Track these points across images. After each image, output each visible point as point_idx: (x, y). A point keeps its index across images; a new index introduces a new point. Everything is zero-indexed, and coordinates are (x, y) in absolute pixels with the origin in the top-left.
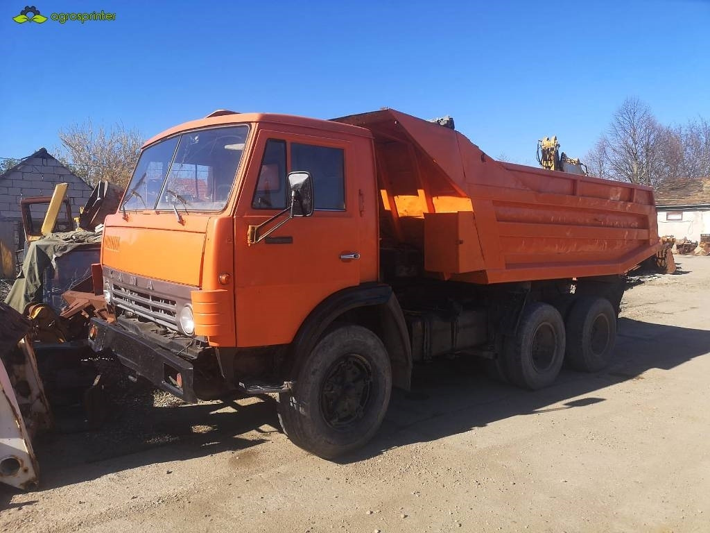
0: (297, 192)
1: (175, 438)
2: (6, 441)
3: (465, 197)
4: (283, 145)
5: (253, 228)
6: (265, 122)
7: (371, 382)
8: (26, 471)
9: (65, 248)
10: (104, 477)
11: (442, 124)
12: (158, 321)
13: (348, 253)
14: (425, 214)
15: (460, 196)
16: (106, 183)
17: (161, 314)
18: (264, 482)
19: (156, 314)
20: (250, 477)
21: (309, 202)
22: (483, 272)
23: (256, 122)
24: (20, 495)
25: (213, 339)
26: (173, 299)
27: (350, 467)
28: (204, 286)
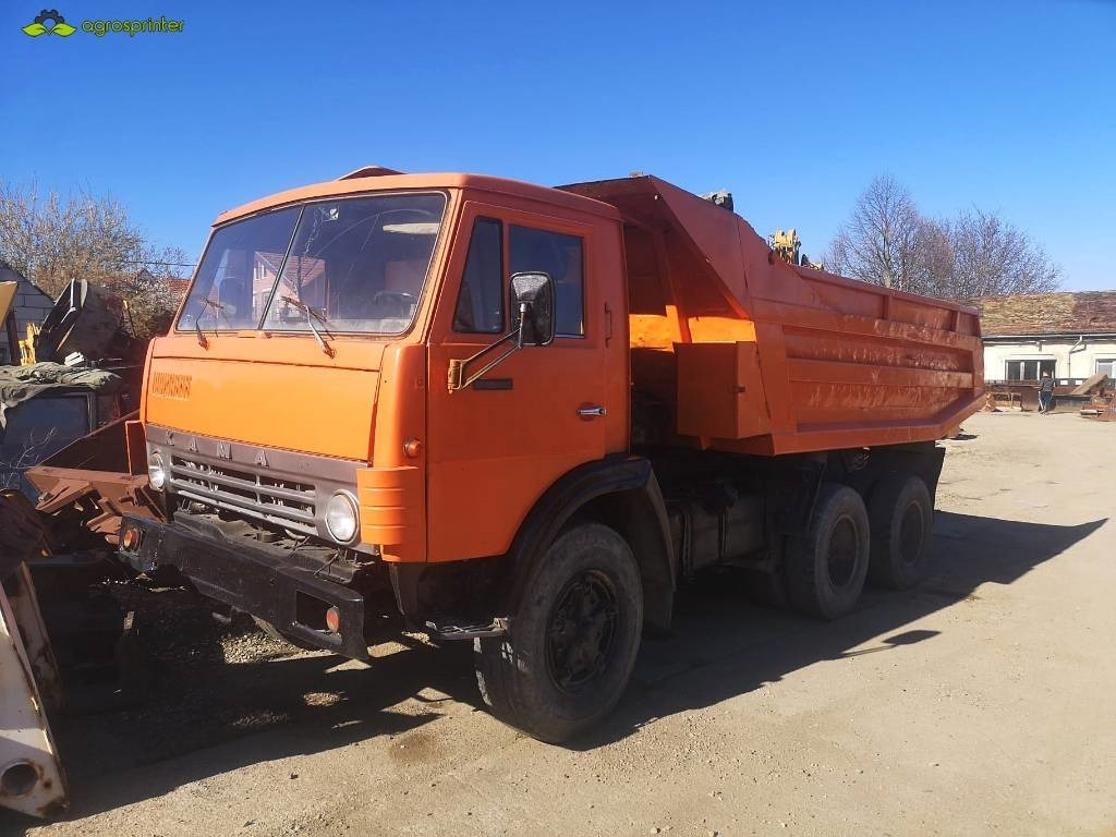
0: (528, 306)
1: (282, 717)
2: (14, 735)
3: (745, 319)
4: (497, 227)
5: (458, 364)
6: (475, 188)
7: (615, 615)
8: (48, 785)
9: (23, 392)
10: (182, 790)
11: (718, 202)
12: (270, 518)
13: (590, 406)
14: (674, 344)
15: (736, 317)
16: (84, 283)
17: (280, 507)
18: (463, 787)
19: (267, 506)
20: (435, 780)
21: (548, 321)
22: (768, 436)
23: (459, 189)
24: (39, 829)
25: (387, 549)
26: (309, 481)
27: (594, 755)
28: (376, 460)
